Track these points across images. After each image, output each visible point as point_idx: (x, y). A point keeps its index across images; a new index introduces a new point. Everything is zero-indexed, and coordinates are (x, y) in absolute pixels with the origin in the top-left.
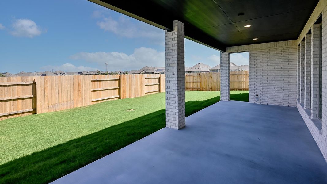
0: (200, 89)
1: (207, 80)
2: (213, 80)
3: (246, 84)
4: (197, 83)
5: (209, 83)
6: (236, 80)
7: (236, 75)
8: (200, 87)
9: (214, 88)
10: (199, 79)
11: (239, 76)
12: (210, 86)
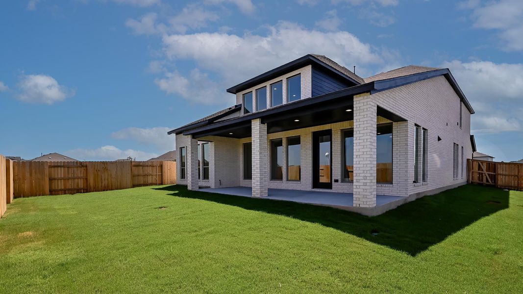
0: (83, 189)
1: (99, 173)
2: (110, 173)
3: (152, 177)
4: (76, 180)
5: (103, 179)
6: (141, 172)
7: (141, 166)
8: (83, 187)
9: (112, 186)
10: (81, 171)
11: (144, 167)
12: (105, 183)
